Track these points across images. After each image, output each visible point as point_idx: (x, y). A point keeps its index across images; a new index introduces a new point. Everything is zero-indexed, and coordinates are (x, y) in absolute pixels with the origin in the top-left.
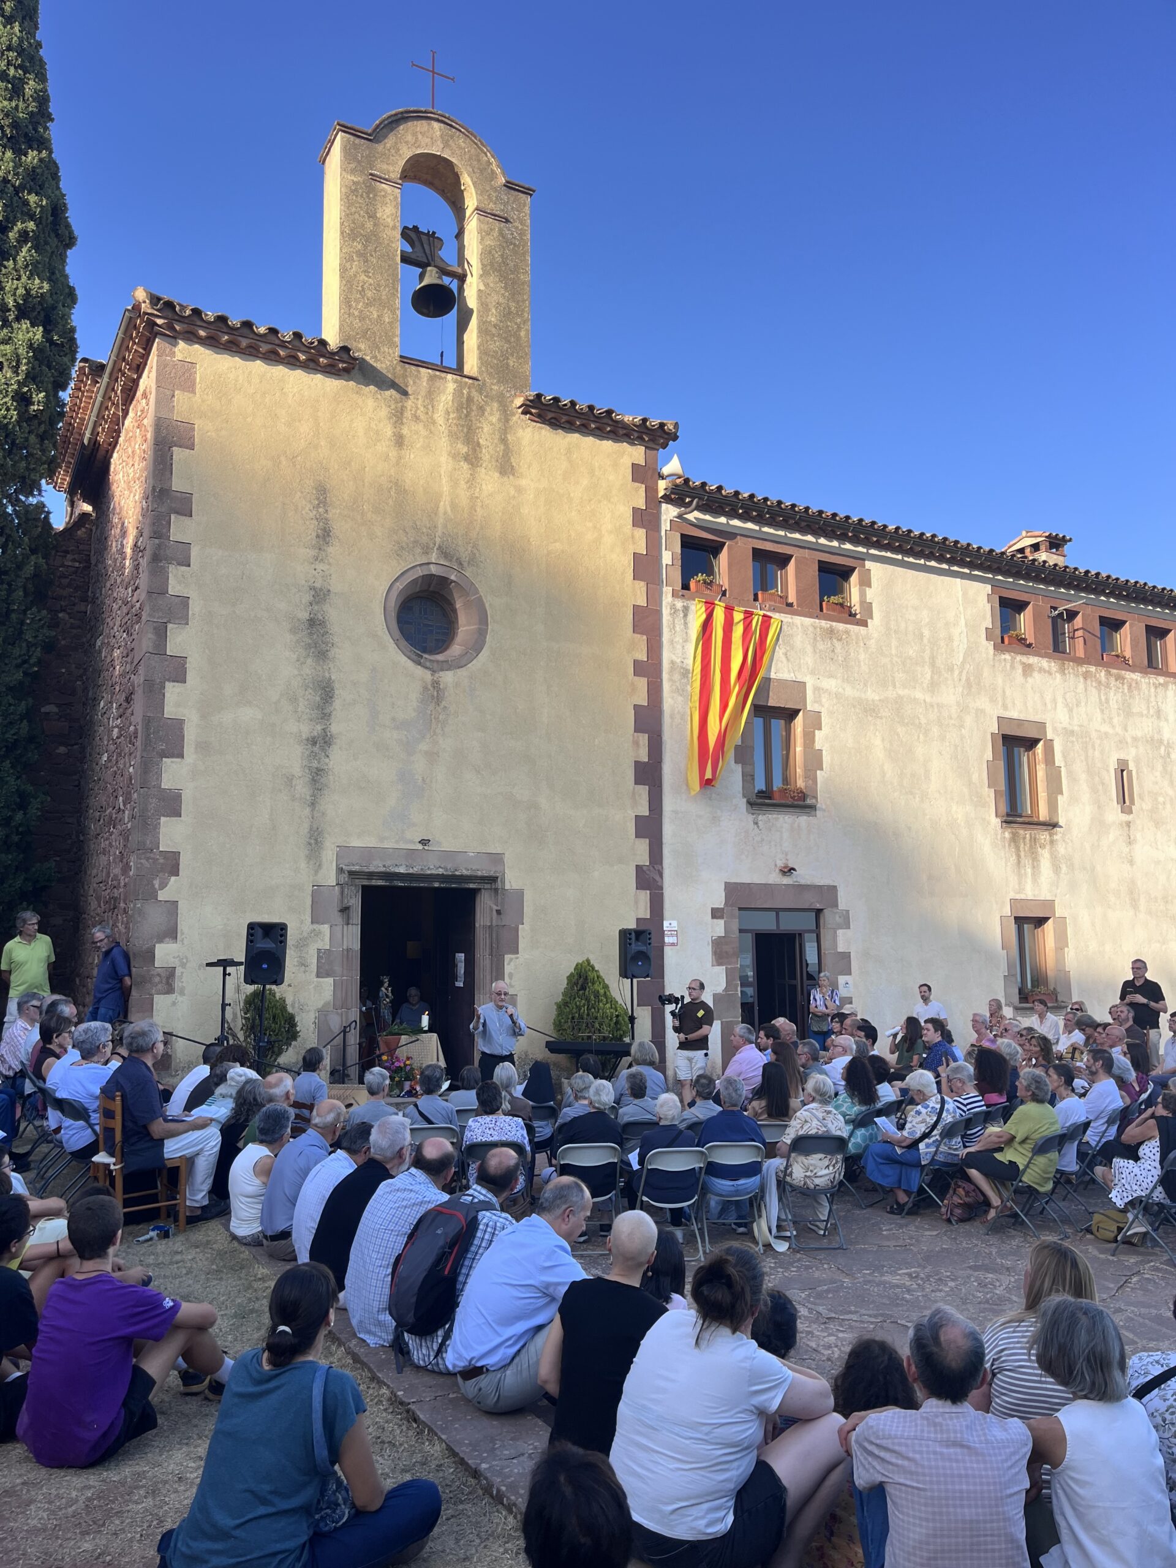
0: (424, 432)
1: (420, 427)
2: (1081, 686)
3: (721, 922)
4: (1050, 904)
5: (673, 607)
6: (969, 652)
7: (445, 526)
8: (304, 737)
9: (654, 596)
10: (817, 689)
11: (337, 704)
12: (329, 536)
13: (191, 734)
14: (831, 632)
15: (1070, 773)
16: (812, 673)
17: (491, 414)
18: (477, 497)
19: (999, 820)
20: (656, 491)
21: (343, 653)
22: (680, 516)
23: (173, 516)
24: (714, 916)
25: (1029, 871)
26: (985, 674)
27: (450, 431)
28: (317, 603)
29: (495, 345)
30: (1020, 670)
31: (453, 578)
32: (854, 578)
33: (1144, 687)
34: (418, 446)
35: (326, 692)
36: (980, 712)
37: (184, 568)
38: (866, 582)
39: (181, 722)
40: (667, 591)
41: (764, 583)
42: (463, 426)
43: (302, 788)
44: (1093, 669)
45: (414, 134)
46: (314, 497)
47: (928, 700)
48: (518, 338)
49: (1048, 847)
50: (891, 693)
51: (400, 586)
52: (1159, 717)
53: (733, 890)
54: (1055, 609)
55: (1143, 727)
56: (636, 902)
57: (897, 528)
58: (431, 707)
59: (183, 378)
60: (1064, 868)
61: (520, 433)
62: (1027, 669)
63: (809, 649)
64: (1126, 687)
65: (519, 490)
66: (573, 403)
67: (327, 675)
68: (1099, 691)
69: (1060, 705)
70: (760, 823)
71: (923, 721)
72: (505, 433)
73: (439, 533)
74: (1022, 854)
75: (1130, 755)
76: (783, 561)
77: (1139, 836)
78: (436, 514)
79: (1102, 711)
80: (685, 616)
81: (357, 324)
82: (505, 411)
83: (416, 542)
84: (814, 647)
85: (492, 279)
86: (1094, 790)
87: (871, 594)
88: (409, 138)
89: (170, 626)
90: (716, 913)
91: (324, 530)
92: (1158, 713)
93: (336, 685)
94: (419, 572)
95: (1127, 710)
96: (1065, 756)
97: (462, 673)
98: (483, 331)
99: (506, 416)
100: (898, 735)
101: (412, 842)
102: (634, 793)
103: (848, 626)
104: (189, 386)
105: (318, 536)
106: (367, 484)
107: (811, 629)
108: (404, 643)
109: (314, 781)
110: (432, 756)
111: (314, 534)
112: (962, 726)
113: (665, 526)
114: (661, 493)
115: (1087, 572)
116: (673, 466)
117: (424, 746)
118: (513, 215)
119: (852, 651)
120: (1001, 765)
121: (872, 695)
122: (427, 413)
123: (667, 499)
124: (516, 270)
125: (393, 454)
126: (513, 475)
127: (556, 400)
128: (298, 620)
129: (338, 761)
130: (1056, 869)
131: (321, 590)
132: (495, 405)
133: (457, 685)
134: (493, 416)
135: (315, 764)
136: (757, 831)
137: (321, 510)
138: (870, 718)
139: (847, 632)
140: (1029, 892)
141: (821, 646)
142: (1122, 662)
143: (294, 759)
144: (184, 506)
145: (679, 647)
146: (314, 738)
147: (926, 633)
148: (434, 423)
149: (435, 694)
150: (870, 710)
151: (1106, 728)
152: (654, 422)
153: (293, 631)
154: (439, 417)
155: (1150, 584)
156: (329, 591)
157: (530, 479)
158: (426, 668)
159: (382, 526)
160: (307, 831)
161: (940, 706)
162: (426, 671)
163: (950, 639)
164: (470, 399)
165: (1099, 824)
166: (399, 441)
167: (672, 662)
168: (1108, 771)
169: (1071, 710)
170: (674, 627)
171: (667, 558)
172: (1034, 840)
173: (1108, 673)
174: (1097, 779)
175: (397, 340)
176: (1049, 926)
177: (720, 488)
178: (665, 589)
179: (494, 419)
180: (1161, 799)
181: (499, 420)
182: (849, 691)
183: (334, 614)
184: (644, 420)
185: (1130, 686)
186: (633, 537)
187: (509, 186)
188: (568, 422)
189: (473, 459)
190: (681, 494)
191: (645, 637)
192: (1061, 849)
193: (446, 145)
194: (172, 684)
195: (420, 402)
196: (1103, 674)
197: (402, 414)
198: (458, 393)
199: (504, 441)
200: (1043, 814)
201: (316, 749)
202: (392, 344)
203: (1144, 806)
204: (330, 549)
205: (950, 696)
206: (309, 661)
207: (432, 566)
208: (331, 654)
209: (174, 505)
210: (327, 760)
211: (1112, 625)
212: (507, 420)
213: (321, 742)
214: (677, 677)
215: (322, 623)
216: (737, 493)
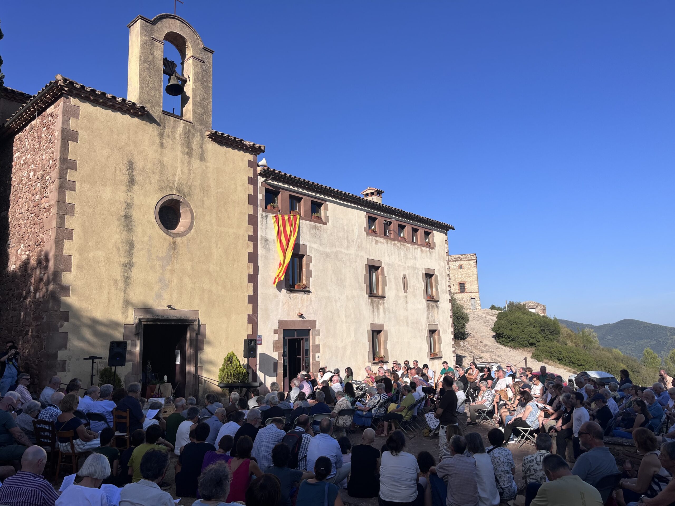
0: (171, 142)
1: (170, 140)
2: (393, 248)
3: (277, 335)
4: (382, 325)
5: (262, 215)
6: (359, 235)
7: (179, 180)
8: (122, 263)
9: (256, 211)
10: (310, 247)
11: (135, 250)
12: (133, 182)
13: (74, 262)
14: (315, 226)
15: (389, 278)
16: (309, 242)
17: (197, 137)
18: (191, 169)
19: (367, 295)
20: (257, 171)
21: (138, 230)
22: (264, 181)
23: (69, 170)
24: (274, 333)
25: (376, 313)
26: (364, 243)
27: (181, 143)
28: (128, 209)
29: (199, 110)
30: (374, 242)
31: (181, 200)
32: (322, 207)
33: (411, 249)
34: (169, 147)
35: (131, 245)
36: (362, 257)
37: (73, 192)
38: (326, 209)
39: (70, 256)
40: (260, 209)
41: (293, 208)
42: (186, 141)
43: (121, 285)
44: (396, 242)
45: (169, 24)
46: (127, 165)
47: (346, 252)
48: (207, 108)
49: (382, 305)
50: (334, 249)
51: (161, 203)
52: (415, 259)
53: (281, 322)
54: (385, 221)
55: (410, 263)
56: (248, 328)
57: (338, 190)
58: (172, 252)
59: (74, 113)
60: (387, 313)
61: (208, 145)
62: (377, 242)
63: (308, 233)
64: (406, 248)
65: (207, 167)
66: (229, 136)
67: (132, 238)
68: (398, 250)
69: (386, 254)
70: (291, 297)
71: (344, 260)
72: (202, 145)
73: (176, 183)
74: (374, 307)
75: (407, 272)
76: (299, 200)
77: (409, 300)
78: (175, 175)
79: (399, 257)
80: (266, 219)
81: (146, 96)
82: (202, 136)
83: (167, 186)
84: (310, 232)
85: (198, 84)
86: (396, 285)
87: (328, 213)
88: (167, 25)
89: (67, 216)
90: (275, 332)
91: (132, 179)
92: (415, 258)
93: (135, 242)
94: (169, 198)
95: (406, 257)
96: (388, 273)
97: (184, 238)
98: (194, 104)
99: (203, 138)
100: (336, 265)
101: (163, 306)
102: (247, 286)
103: (321, 225)
104: (76, 116)
105: (129, 182)
106: (149, 161)
107: (309, 225)
108: (162, 226)
109: (126, 282)
110: (172, 271)
111: (128, 181)
112: (356, 262)
113: (259, 184)
114: (259, 172)
115: (395, 209)
116: (263, 162)
117: (169, 268)
118: (206, 60)
119: (322, 234)
120: (368, 275)
121: (328, 250)
122: (173, 135)
123: (260, 174)
124: (206, 82)
125: (159, 150)
126: (205, 161)
127: (222, 134)
128: (120, 215)
129: (135, 273)
130: (385, 313)
131: (130, 203)
132: (199, 134)
133: (182, 243)
134: (198, 138)
135: (126, 275)
136: (290, 300)
137: (130, 171)
138: (327, 258)
139: (320, 227)
140: (376, 322)
141: (312, 232)
142: (404, 239)
143: (118, 273)
144: (73, 166)
145: (264, 230)
146: (126, 264)
147: (346, 228)
148: (175, 139)
149: (174, 247)
150: (327, 255)
151: (400, 263)
152: (257, 146)
153: (118, 220)
154: (177, 137)
155: (414, 214)
156: (133, 204)
157: (211, 163)
158: (171, 236)
159: (155, 179)
160: (122, 302)
161: (350, 254)
162: (171, 237)
163: (353, 230)
164: (189, 131)
165: (398, 297)
166: (162, 145)
167: (262, 236)
168: (400, 278)
169: (389, 257)
170: (262, 223)
171: (260, 196)
172: (378, 302)
173: (401, 244)
174: (397, 281)
175: (161, 104)
176: (382, 333)
177: (280, 172)
178: (259, 208)
179: (198, 139)
180: (416, 288)
181: (200, 140)
182: (321, 249)
183: (135, 214)
184: (254, 144)
185: (407, 249)
186: (248, 188)
187: (205, 49)
188: (226, 142)
189: (189, 154)
190: (266, 173)
191: (252, 226)
192: (386, 305)
193: (181, 30)
194: (67, 241)
195: (170, 130)
196: (399, 244)
197: (163, 134)
198: (184, 128)
199: (201, 148)
200: (380, 294)
201: (127, 268)
202: (159, 106)
203: (411, 290)
204: (134, 187)
205: (353, 251)
206: (125, 232)
207: (173, 195)
208: (133, 230)
209: (69, 165)
210: (131, 273)
211: (402, 227)
212: (203, 140)
213: (129, 266)
214: (263, 242)
215: (130, 217)
216: (285, 174)
